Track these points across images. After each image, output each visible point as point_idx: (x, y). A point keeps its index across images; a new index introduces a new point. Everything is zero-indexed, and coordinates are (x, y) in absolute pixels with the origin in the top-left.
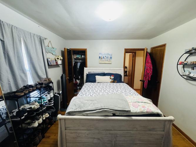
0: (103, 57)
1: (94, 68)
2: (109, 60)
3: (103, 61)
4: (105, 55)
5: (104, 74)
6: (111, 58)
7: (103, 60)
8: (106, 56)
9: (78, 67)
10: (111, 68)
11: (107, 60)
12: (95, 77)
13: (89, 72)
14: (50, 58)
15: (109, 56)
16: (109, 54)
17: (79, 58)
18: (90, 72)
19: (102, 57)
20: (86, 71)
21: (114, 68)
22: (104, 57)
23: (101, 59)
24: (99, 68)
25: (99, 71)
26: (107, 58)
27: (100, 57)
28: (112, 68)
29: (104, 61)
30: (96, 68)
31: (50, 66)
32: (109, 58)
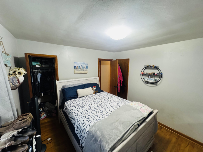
0: (79, 67)
1: (69, 80)
2: (85, 70)
3: (79, 71)
4: (81, 64)
6: (87, 67)
7: (79, 69)
8: (81, 66)
9: (39, 80)
12: (77, 92)
13: (63, 86)
15: (85, 66)
16: (85, 64)
17: (37, 66)
18: (66, 86)
19: (77, 66)
22: (80, 66)
23: (77, 68)
26: (83, 67)
27: (75, 67)
30: (72, 80)
32: (85, 68)
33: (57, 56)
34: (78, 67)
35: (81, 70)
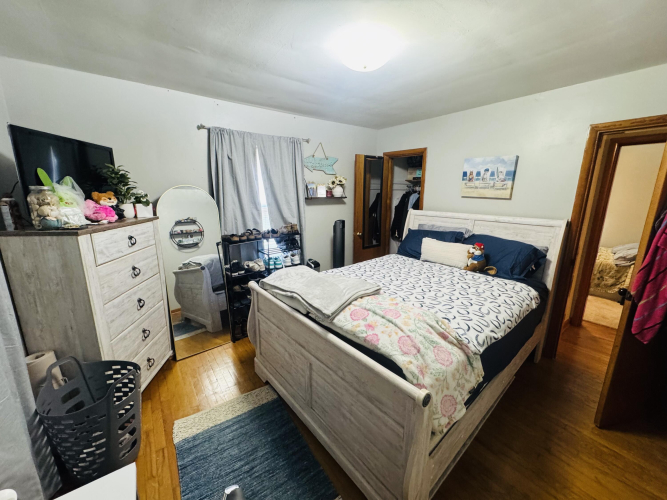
0: (478, 174)
1: (438, 213)
2: (499, 184)
3: (477, 188)
4: (487, 163)
5: (457, 237)
7: (477, 183)
8: (487, 170)
10: (501, 219)
11: (492, 182)
12: (422, 243)
14: (313, 183)
15: (503, 169)
16: (503, 161)
19: (471, 173)
20: (414, 220)
21: (518, 220)
22: (482, 173)
23: (470, 180)
24: (456, 215)
25: (443, 224)
26: (493, 174)
27: (465, 174)
28: (506, 219)
29: (479, 188)
31: (311, 200)
32: (502, 177)
33: (429, 151)
34: (474, 174)
35: (482, 185)
